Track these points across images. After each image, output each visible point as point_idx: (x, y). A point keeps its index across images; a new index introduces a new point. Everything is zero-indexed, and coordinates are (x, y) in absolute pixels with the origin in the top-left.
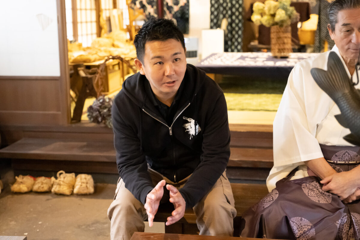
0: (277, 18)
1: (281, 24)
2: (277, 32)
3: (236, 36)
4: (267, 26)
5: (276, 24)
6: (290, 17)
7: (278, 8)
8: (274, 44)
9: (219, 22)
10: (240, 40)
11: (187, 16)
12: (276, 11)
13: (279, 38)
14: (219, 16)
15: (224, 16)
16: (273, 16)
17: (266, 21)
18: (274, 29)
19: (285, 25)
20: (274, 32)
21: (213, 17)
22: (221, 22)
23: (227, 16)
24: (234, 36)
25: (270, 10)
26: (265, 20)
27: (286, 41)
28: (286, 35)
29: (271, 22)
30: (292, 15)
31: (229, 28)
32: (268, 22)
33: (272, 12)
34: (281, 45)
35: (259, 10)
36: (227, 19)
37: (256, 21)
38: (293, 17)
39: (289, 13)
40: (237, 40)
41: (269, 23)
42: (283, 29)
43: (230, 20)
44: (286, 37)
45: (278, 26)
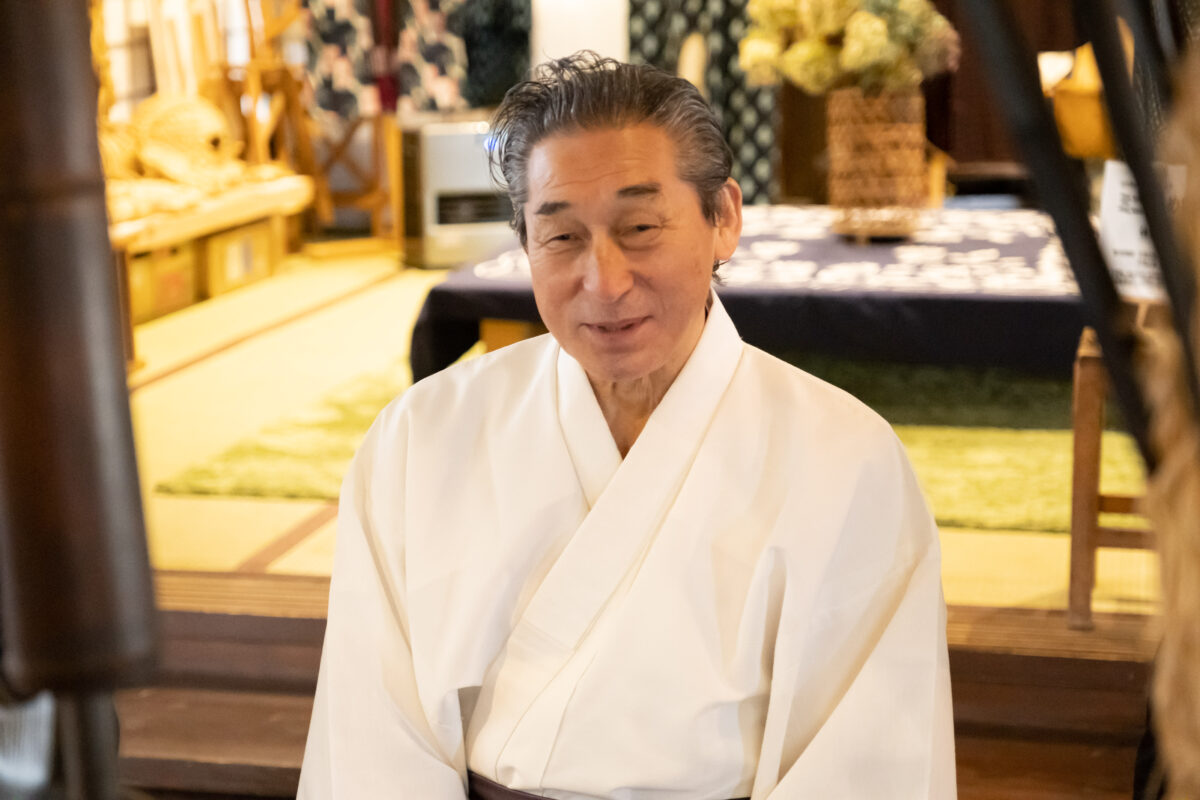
0: (854, 55)
1: (869, 81)
2: (855, 121)
3: (749, 118)
4: (812, 87)
5: (850, 79)
6: (911, 47)
7: (855, 10)
8: (841, 176)
9: (668, 53)
10: (765, 136)
11: (519, 21)
12: (847, 18)
13: (861, 148)
14: (669, 23)
15: (692, 25)
16: (836, 41)
17: (806, 66)
18: (841, 105)
19: (892, 84)
20: (841, 121)
21: (639, 26)
22: (679, 49)
23: (705, 21)
24: (736, 117)
25: (818, 17)
26: (802, 63)
27: (893, 160)
28: (894, 134)
29: (829, 72)
30: (919, 40)
31: (716, 77)
32: (812, 70)
33: (830, 26)
34: (873, 181)
35: (773, 14)
36: (706, 35)
37: (755, 66)
38: (928, 48)
39: (904, 29)
40: (750, 136)
41: (818, 78)
42: (879, 106)
43: (716, 42)
44: (896, 145)
45: (856, 92)
